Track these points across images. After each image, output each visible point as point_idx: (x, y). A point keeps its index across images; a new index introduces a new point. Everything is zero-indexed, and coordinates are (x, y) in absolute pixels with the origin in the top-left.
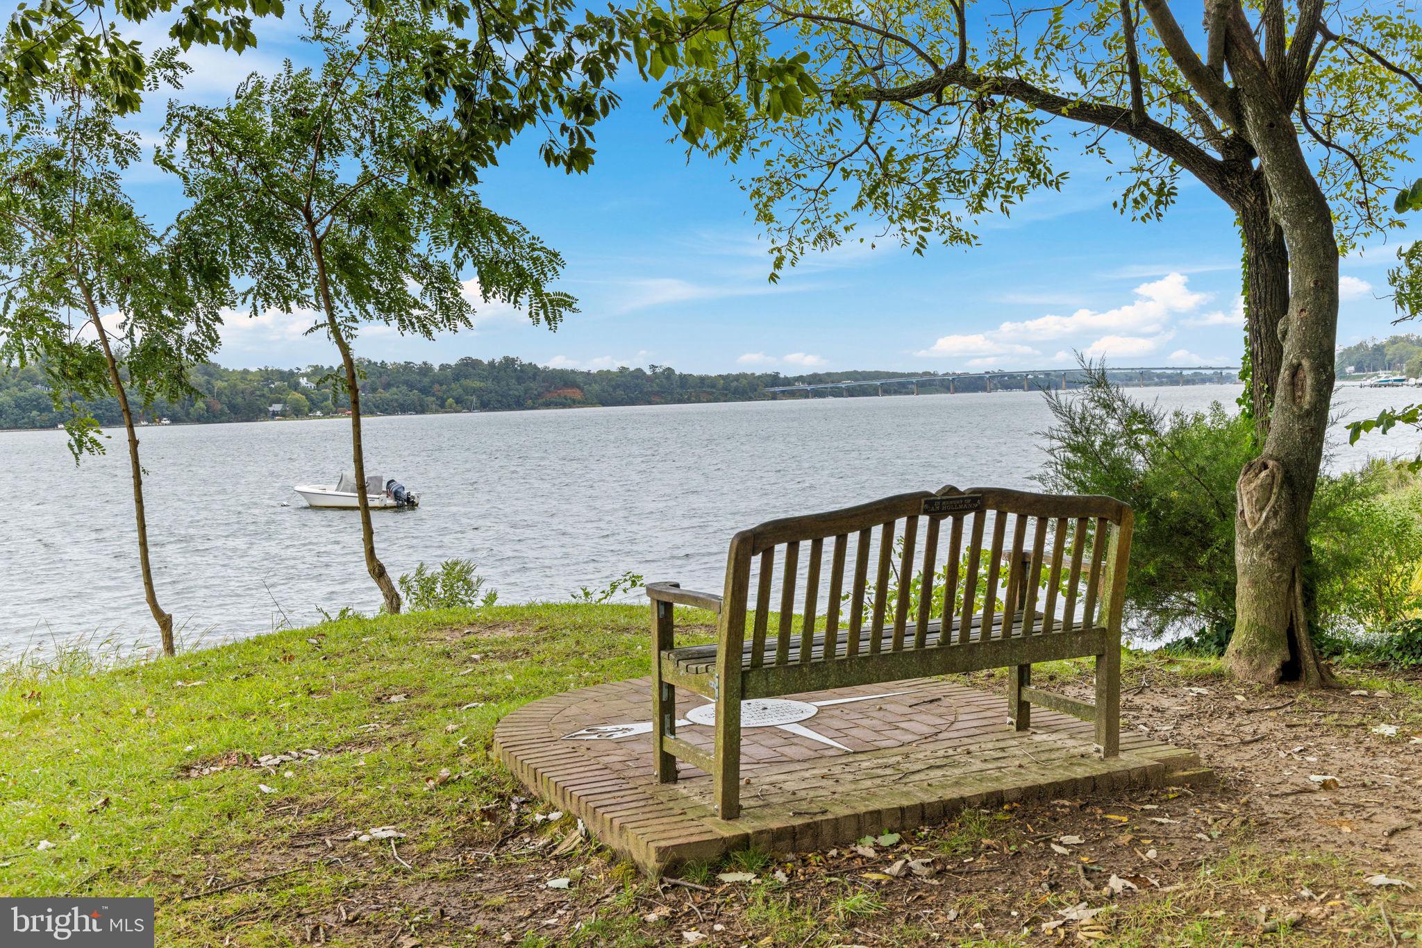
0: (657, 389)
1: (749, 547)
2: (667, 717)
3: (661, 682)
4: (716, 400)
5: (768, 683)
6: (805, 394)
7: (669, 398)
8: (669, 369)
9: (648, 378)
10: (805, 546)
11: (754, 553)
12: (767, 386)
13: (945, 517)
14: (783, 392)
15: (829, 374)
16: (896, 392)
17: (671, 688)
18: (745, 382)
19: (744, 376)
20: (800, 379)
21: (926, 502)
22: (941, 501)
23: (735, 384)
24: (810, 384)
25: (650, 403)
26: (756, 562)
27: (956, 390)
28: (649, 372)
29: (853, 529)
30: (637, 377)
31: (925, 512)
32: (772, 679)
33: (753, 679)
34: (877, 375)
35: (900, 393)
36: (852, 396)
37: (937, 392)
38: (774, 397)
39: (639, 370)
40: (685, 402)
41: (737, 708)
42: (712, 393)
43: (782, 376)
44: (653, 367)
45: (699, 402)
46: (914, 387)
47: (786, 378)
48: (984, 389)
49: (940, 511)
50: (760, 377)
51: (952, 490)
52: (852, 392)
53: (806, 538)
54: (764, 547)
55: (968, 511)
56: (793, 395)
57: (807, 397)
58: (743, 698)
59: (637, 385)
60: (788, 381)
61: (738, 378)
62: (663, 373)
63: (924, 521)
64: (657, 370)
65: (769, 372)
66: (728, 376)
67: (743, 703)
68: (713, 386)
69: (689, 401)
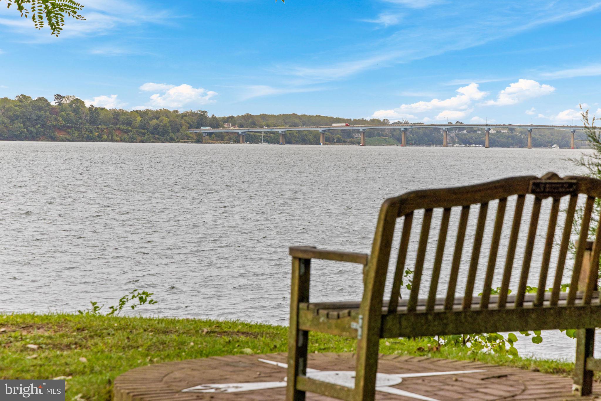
0: (62, 123)
1: (396, 211)
2: (301, 360)
3: (298, 330)
4: (132, 140)
5: (401, 325)
6: (236, 139)
7: (77, 134)
8: (77, 100)
9: (53, 110)
10: (438, 213)
11: (399, 216)
12: (191, 126)
13: (546, 197)
14: (210, 134)
15: (263, 117)
16: (340, 141)
17: (306, 333)
18: (166, 120)
19: (165, 113)
20: (230, 120)
21: (534, 184)
22: (546, 183)
23: (154, 122)
24: (241, 126)
25: (53, 139)
26: (400, 222)
27: (408, 143)
28: (53, 103)
29: (475, 202)
30: (40, 109)
31: (533, 192)
32: (404, 323)
33: (390, 322)
34: (318, 120)
35: (344, 142)
36: (289, 142)
37: (387, 143)
38: (199, 139)
39: (42, 100)
40: (94, 140)
41: (377, 344)
42: (127, 132)
43: (209, 115)
44: (58, 97)
45: (112, 140)
46: (361, 137)
47: (214, 118)
48: (439, 142)
49: (544, 192)
50: (184, 115)
51: (554, 175)
52: (289, 139)
53: (439, 206)
54: (407, 211)
55: (564, 194)
56: (221, 138)
57: (237, 141)
58: (382, 337)
59: (39, 117)
60: (215, 122)
61: (157, 115)
62: (70, 105)
63: (530, 199)
64: (64, 101)
65: (194, 110)
66: (147, 112)
67: (381, 341)
68: (129, 123)
69: (100, 139)
